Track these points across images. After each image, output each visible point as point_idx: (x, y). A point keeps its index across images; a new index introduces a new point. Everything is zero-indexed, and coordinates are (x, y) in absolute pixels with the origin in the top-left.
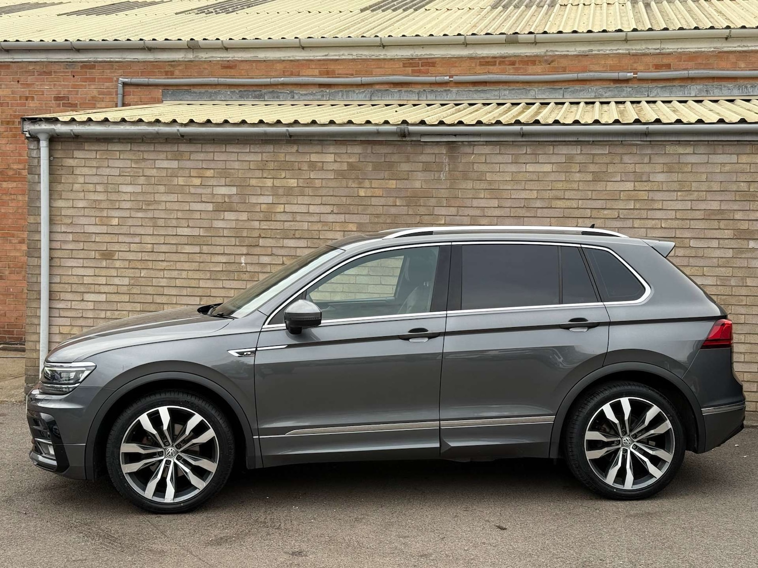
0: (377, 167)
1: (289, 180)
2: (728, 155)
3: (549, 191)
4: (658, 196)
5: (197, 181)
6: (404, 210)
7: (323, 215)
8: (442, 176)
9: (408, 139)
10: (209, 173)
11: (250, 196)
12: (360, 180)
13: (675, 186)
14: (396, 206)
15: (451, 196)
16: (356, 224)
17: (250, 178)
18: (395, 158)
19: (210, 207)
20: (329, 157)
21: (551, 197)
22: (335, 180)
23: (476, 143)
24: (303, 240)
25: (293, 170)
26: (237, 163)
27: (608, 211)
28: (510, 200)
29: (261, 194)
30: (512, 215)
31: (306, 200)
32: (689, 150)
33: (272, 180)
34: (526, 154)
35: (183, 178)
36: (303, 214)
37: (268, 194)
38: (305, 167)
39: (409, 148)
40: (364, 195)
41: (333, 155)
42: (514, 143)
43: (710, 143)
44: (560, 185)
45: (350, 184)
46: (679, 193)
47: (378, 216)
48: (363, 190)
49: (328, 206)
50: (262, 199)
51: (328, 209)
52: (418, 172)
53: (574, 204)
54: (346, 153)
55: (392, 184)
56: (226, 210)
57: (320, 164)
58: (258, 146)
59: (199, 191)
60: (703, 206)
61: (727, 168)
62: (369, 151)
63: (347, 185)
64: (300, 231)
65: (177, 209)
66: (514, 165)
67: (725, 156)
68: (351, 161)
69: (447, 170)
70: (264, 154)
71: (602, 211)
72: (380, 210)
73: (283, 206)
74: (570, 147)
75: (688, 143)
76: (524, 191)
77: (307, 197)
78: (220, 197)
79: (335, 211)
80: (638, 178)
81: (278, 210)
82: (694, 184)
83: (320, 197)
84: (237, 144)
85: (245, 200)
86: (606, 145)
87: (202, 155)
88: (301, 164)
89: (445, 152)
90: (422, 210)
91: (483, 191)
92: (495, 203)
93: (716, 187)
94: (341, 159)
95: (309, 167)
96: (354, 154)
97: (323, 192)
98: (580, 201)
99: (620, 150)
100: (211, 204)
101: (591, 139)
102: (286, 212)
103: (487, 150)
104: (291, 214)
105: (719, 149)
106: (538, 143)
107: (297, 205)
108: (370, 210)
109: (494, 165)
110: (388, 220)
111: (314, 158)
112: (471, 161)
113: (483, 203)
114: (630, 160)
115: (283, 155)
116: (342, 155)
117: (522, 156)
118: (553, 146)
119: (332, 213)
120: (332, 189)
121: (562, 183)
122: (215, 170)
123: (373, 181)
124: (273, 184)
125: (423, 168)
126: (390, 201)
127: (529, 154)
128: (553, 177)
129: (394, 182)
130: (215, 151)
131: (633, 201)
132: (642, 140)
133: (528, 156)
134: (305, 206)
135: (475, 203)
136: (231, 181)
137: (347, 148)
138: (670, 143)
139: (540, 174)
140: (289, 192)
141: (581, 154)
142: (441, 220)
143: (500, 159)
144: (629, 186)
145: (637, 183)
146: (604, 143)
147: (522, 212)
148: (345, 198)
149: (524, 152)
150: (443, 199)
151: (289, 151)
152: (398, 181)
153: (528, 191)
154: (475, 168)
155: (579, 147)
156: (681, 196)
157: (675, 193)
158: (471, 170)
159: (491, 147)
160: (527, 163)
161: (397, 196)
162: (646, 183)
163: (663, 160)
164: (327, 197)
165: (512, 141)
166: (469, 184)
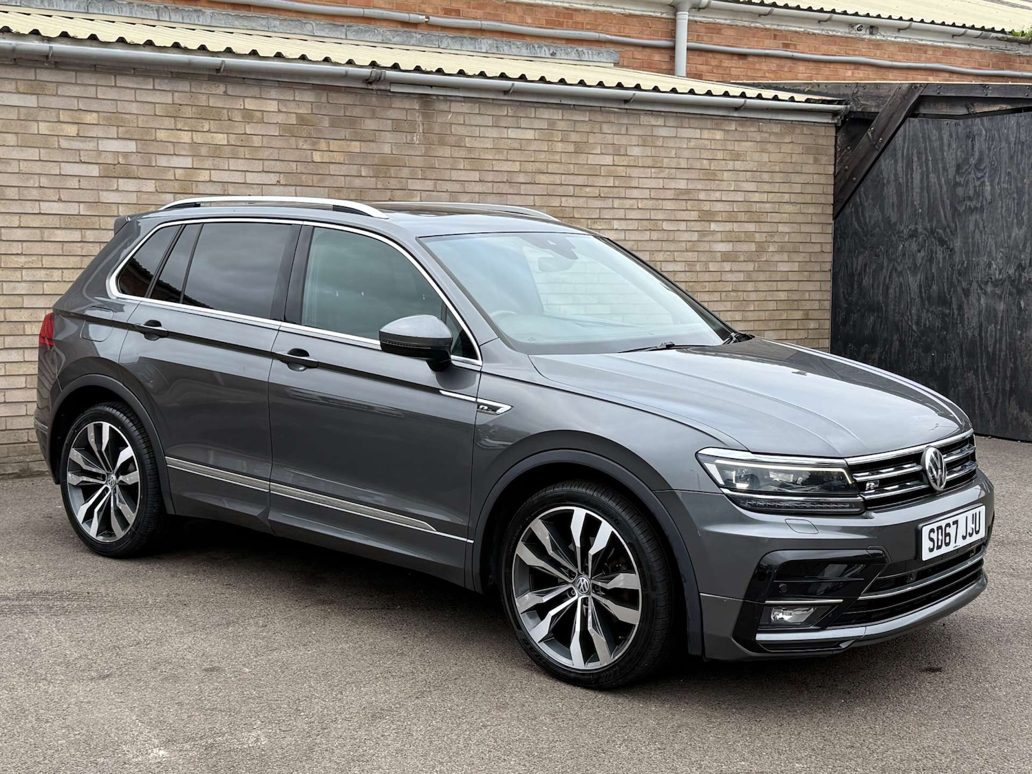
0: (335, 123)
1: (215, 135)
2: (693, 130)
3: (531, 163)
4: (635, 172)
5: (72, 130)
6: (371, 182)
7: (267, 186)
8: (415, 138)
9: (374, 87)
10: (91, 118)
11: (157, 156)
12: (314, 139)
13: (649, 162)
14: (361, 176)
15: (426, 166)
17: (156, 129)
18: (357, 112)
19: (95, 171)
20: (270, 104)
21: (534, 171)
22: (280, 137)
23: (452, 98)
25: (220, 120)
26: (134, 105)
27: (590, 188)
28: (492, 172)
29: (175, 154)
30: (494, 192)
31: (242, 165)
32: (660, 121)
33: (190, 133)
34: (507, 116)
35: (48, 124)
36: (237, 185)
37: (184, 153)
38: (237, 117)
39: (374, 99)
40: (319, 161)
41: (276, 102)
42: (495, 102)
43: (678, 115)
44: (542, 156)
45: (301, 143)
46: (653, 170)
47: (338, 189)
48: (319, 153)
49: (273, 174)
50: (175, 162)
51: (271, 179)
52: (387, 133)
53: (557, 179)
54: (294, 100)
55: (356, 147)
56: (122, 176)
57: (258, 114)
58: (166, 81)
59: (76, 145)
60: (673, 184)
61: (692, 144)
62: (324, 99)
63: (297, 146)
65: (38, 172)
66: (495, 129)
67: (690, 130)
68: (300, 111)
69: (421, 131)
70: (176, 94)
71: (584, 188)
72: (341, 182)
73: (208, 172)
74: (551, 110)
75: (659, 113)
76: (506, 162)
77: (243, 160)
78: (110, 155)
79: (282, 182)
80: (618, 151)
81: (201, 178)
82: (665, 160)
83: (261, 162)
84: (134, 75)
85: (150, 162)
87: (77, 88)
88: (232, 112)
89: (417, 108)
90: (393, 183)
91: (462, 160)
92: (475, 176)
93: (683, 164)
94: (286, 108)
95: (243, 118)
96: (305, 103)
97: (265, 154)
98: (563, 176)
99: (599, 118)
100: (96, 167)
101: (573, 103)
102: (212, 181)
103: (465, 108)
104: (220, 184)
105: (686, 122)
106: (518, 104)
107: (229, 172)
108: (329, 182)
109: (474, 128)
110: (351, 196)
111: (250, 104)
112: (447, 121)
113: (463, 176)
114: (608, 129)
115: (204, 97)
116: (288, 102)
117: (502, 117)
118: (535, 108)
119: (278, 184)
120: (277, 150)
121: (544, 153)
122: (100, 114)
123: (331, 142)
124: (193, 140)
125: (392, 127)
126: (354, 170)
127: (510, 116)
128: (534, 146)
129: (358, 144)
130: (99, 84)
131: (612, 178)
132: (621, 107)
133: (509, 119)
134: (240, 173)
135: (455, 175)
136: (127, 132)
137: (295, 93)
138: (643, 112)
139: (523, 141)
140: (216, 152)
141: (563, 120)
143: (478, 120)
144: (608, 160)
145: (615, 157)
146: (584, 108)
147: (505, 188)
148: (295, 163)
149: (505, 113)
150: (418, 169)
151: (214, 92)
152: (362, 143)
153: (510, 163)
154: (453, 131)
155: (560, 111)
156: (654, 173)
157: (649, 170)
158: (449, 133)
159: (469, 104)
160: (509, 128)
161: (362, 163)
162: (623, 157)
163: (638, 131)
164: (270, 162)
165: (493, 99)
166: (446, 151)
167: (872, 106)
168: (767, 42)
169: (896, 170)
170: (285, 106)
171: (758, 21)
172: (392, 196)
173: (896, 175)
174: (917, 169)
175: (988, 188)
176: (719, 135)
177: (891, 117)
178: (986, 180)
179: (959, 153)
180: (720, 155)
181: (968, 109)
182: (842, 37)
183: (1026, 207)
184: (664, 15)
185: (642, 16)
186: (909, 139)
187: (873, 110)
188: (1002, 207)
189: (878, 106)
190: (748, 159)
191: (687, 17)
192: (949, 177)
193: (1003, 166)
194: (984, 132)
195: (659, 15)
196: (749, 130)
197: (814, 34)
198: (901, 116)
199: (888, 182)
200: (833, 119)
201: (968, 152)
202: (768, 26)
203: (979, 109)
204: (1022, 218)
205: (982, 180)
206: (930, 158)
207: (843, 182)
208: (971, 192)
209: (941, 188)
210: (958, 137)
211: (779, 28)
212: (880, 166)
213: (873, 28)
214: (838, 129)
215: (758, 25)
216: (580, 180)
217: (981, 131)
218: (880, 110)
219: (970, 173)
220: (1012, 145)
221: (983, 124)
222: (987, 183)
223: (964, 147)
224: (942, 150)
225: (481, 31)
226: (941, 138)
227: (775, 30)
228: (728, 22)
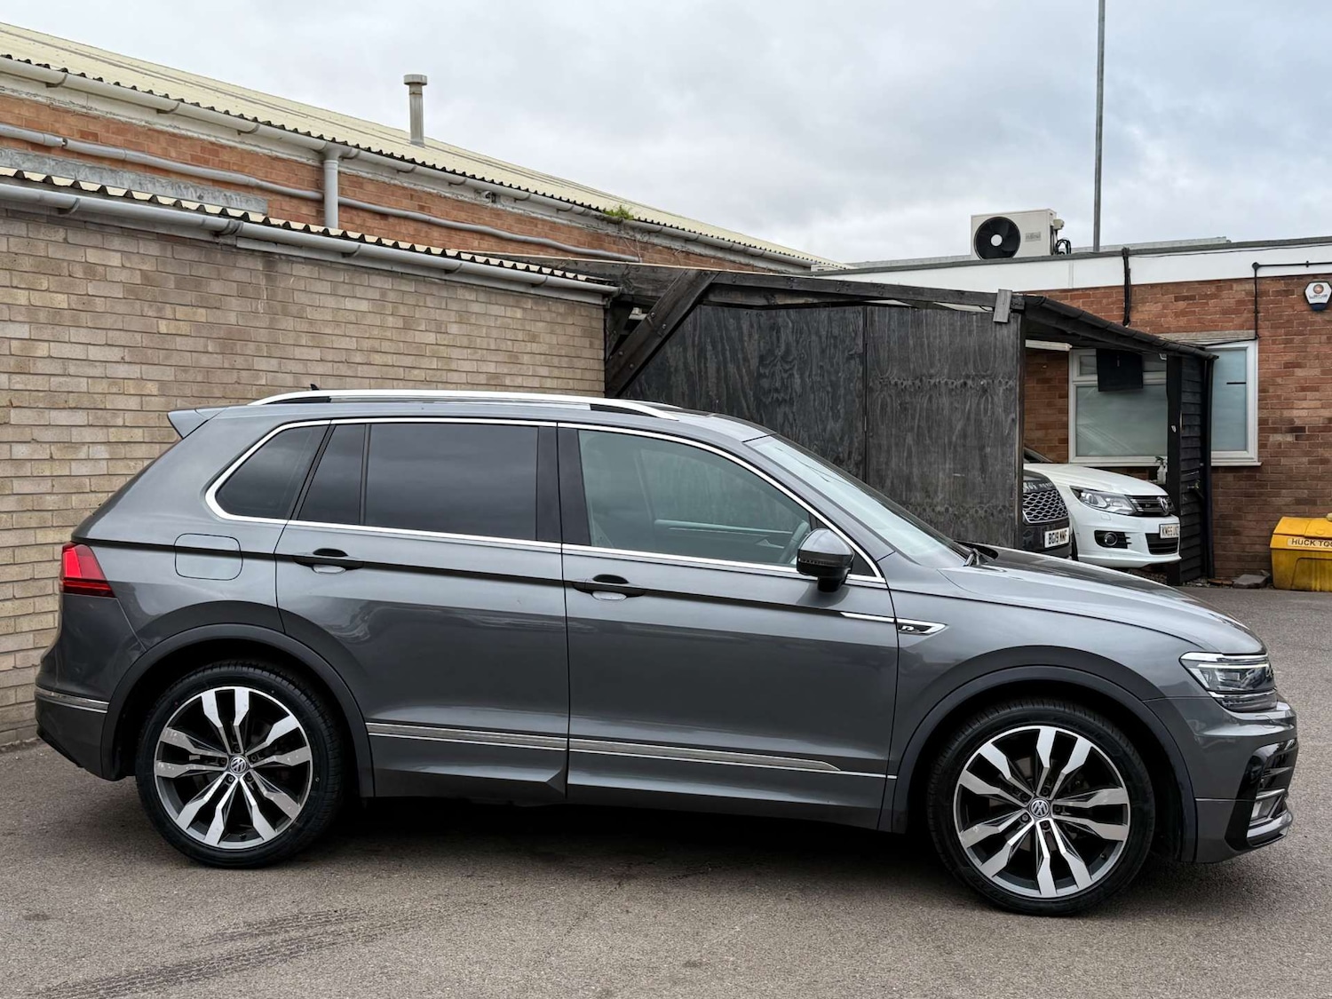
0: (181, 283)
1: (55, 295)
2: (499, 307)
3: (367, 340)
4: (455, 353)
6: (217, 360)
7: (110, 364)
8: (259, 306)
9: (221, 240)
12: (160, 305)
13: (465, 343)
14: (207, 352)
15: (270, 341)
16: (156, 383)
18: (202, 271)
20: (112, 256)
21: (369, 349)
22: (124, 300)
23: (294, 259)
24: (80, 411)
25: (60, 275)
27: (417, 370)
28: (331, 350)
29: (10, 320)
30: (334, 373)
31: (83, 335)
32: (473, 297)
33: (27, 292)
34: (344, 282)
36: (78, 362)
37: (21, 318)
38: (79, 272)
39: (219, 256)
40: (165, 332)
41: (119, 255)
42: (334, 266)
43: (487, 289)
44: (376, 332)
45: (146, 309)
46: (469, 351)
47: (185, 368)
48: (164, 322)
49: (117, 349)
50: (11, 330)
51: (115, 354)
52: (232, 298)
53: (389, 359)
54: (138, 253)
55: (202, 315)
57: (100, 269)
60: (484, 369)
61: (499, 322)
62: (169, 254)
63: (141, 311)
64: (76, 394)
66: (333, 297)
67: (497, 307)
68: (144, 268)
69: (265, 297)
70: (11, 239)
71: (411, 371)
72: (187, 359)
73: (47, 344)
74: (383, 278)
75: (471, 287)
76: (344, 338)
77: (85, 329)
79: (127, 359)
80: (440, 329)
81: (39, 353)
82: (478, 340)
83: (104, 332)
86: (412, 280)
88: (72, 266)
89: (261, 269)
90: (240, 362)
91: (304, 335)
92: (316, 354)
93: (492, 345)
94: (131, 263)
95: (85, 273)
96: (150, 257)
97: (108, 321)
99: (423, 289)
101: (403, 271)
102: (52, 357)
103: (306, 271)
104: (59, 361)
106: (354, 268)
107: (70, 345)
108: (175, 359)
109: (314, 295)
111: (93, 256)
112: (290, 287)
113: (305, 353)
114: (431, 302)
115: (42, 245)
116: (132, 256)
117: (340, 285)
118: (369, 274)
119: (123, 361)
120: (121, 317)
121: (377, 329)
123: (178, 307)
124: (29, 301)
125: (238, 290)
126: (200, 344)
127: (347, 284)
128: (369, 320)
129: (204, 311)
131: (436, 359)
132: (443, 277)
133: (346, 286)
134: (81, 346)
135: (298, 352)
137: (138, 243)
138: (459, 285)
139: (359, 314)
140: (55, 317)
141: (393, 290)
142: (262, 379)
143: (318, 286)
144: (431, 338)
145: (438, 335)
146: (411, 277)
147: (343, 369)
148: (140, 334)
149: (342, 280)
150: (264, 345)
151: (53, 239)
152: (209, 310)
153: (348, 338)
154: (295, 298)
155: (390, 279)
156: (470, 354)
157: (465, 351)
158: (291, 301)
159: (310, 267)
160: (346, 297)
161: (209, 336)
162: (444, 335)
163: (454, 306)
164: (115, 332)
165: (331, 262)
166: (289, 323)
167: (648, 290)
168: (406, 202)
169: (685, 358)
170: (129, 259)
171: (397, 178)
172: (238, 378)
173: (686, 364)
174: (711, 358)
175: (797, 380)
176: (519, 314)
177: (676, 303)
178: (795, 373)
179: (762, 344)
180: (520, 336)
181: (767, 299)
182: (469, 203)
183: (842, 400)
184: (310, 162)
185: (288, 160)
186: (701, 327)
187: (650, 294)
188: (814, 400)
189: (656, 290)
190: (541, 341)
191: (336, 166)
192: (751, 368)
193: (814, 360)
194: (790, 325)
195: (304, 160)
196: (540, 309)
197: (445, 197)
198: (688, 303)
199: (676, 370)
200: (603, 301)
201: (772, 343)
202: (405, 185)
203: (781, 301)
204: (838, 411)
205: (791, 372)
206: (728, 348)
207: (617, 369)
208: (778, 385)
209: (741, 377)
210: (760, 327)
211: (415, 187)
212: (665, 353)
213: (494, 196)
214: (606, 311)
215: (396, 182)
216: (408, 361)
217: (788, 323)
218: (662, 295)
219: (775, 365)
220: (824, 339)
221: (789, 316)
222: (797, 376)
223: (768, 338)
224: (741, 340)
225: (123, 162)
226: (739, 328)
227: (412, 189)
228: (370, 176)
